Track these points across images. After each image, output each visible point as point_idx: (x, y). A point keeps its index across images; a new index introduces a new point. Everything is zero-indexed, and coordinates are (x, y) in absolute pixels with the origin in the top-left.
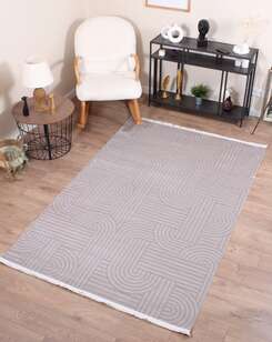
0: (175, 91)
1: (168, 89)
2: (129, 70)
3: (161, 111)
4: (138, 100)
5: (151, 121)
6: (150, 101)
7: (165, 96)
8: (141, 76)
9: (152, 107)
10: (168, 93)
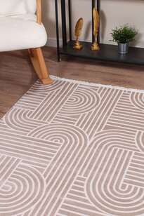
0: (90, 40)
1: (81, 38)
2: (28, 12)
3: (75, 66)
4: (43, 48)
5: (63, 79)
6: (59, 54)
7: (78, 46)
8: (44, 20)
9: (62, 63)
10: (81, 43)
